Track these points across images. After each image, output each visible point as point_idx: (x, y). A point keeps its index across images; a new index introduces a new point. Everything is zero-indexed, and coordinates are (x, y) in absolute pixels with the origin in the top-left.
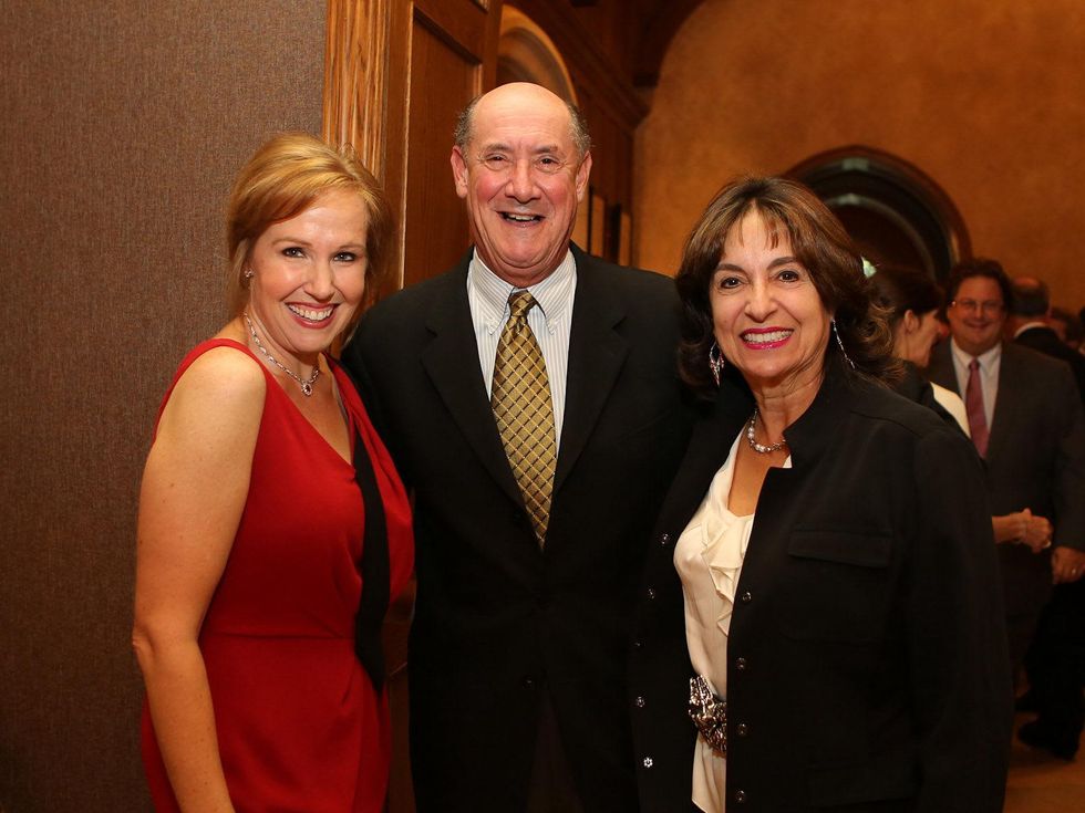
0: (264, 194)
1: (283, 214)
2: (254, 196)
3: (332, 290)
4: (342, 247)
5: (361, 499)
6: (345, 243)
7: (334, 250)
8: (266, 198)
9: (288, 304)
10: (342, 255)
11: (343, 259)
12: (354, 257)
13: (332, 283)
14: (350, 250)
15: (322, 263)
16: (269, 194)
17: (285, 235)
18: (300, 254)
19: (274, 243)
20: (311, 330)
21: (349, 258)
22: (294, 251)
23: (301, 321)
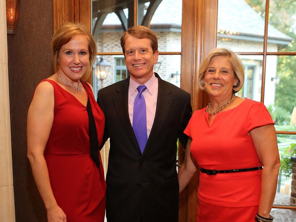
0: (60, 38)
1: (64, 43)
2: (57, 39)
3: (80, 62)
5: (88, 115)
6: (82, 49)
9: (70, 67)
11: (82, 54)
13: (79, 60)
14: (83, 51)
15: (77, 55)
17: (66, 48)
18: (71, 53)
19: (64, 51)
20: (76, 73)
21: (84, 53)
22: (69, 53)
23: (73, 71)
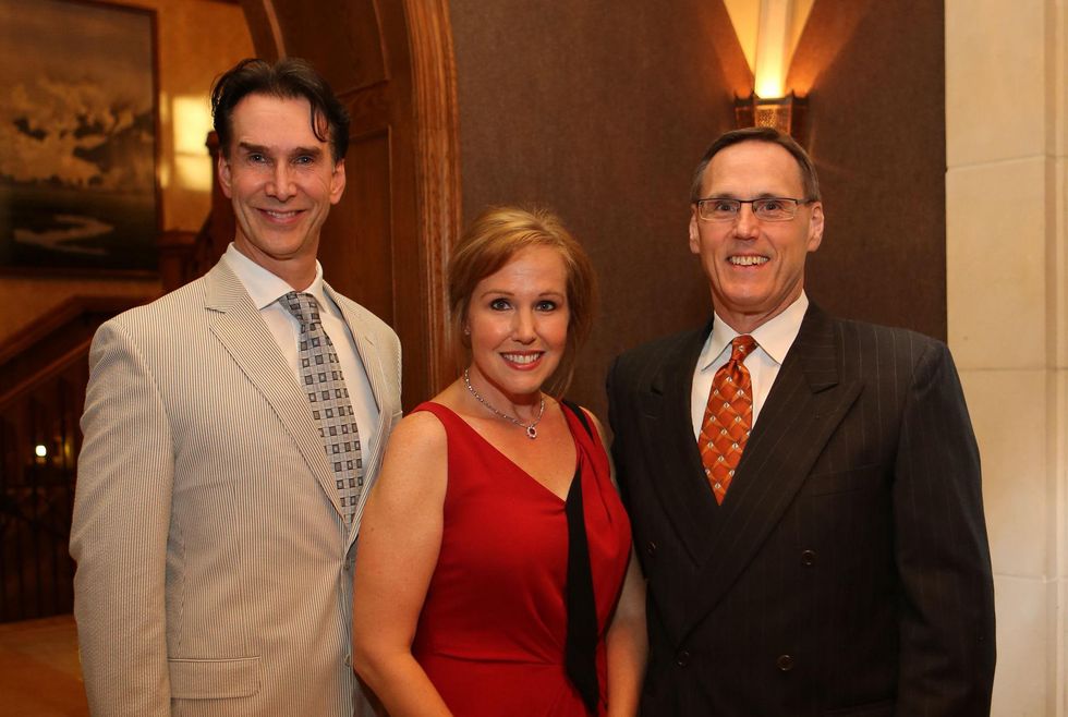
0: (471, 256)
1: (487, 272)
2: (463, 259)
3: (537, 334)
4: (542, 295)
6: (544, 291)
7: (535, 298)
8: (474, 259)
9: (502, 354)
10: (544, 304)
11: (544, 309)
12: (555, 306)
13: (535, 329)
14: (549, 297)
15: (525, 311)
16: (477, 254)
17: (493, 288)
18: (506, 307)
19: (483, 296)
20: (523, 373)
21: (550, 307)
22: (501, 303)
23: (513, 365)
